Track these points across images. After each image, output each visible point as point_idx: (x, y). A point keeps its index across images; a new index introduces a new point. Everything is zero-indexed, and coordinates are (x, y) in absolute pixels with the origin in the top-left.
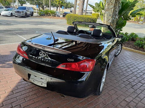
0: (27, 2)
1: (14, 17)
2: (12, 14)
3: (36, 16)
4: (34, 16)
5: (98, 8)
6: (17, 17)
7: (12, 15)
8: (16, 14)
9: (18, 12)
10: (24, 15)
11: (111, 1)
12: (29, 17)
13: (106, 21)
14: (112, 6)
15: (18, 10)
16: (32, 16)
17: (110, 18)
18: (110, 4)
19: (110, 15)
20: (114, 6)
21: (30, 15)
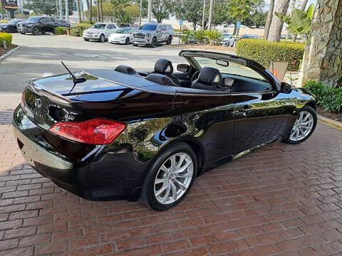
0: (170, 15)
1: (131, 45)
2: (128, 38)
3: (176, 45)
4: (173, 45)
5: (300, 23)
6: (136, 45)
7: (128, 42)
8: (136, 41)
9: (140, 35)
10: (150, 42)
11: (327, 3)
12: (161, 45)
13: (312, 56)
14: (329, 17)
15: (140, 31)
16: (167, 44)
17: (323, 47)
18: (326, 10)
19: (323, 40)
20: (334, 15)
21: (165, 41)
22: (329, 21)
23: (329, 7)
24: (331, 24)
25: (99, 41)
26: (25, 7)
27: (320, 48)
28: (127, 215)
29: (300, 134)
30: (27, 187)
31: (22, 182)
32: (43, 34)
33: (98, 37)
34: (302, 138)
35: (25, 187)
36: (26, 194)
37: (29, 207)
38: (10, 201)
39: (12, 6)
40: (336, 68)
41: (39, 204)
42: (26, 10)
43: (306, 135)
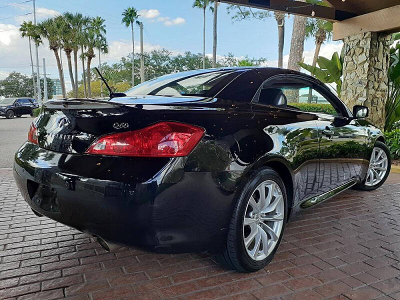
11: (358, 45)
13: (351, 101)
14: (363, 57)
17: (362, 89)
18: (358, 51)
19: (360, 83)
20: (368, 55)
22: (364, 62)
23: (360, 48)
24: (366, 65)
27: (359, 91)
28: (203, 283)
29: (375, 177)
30: (37, 262)
31: (28, 256)
34: (378, 181)
35: (32, 262)
36: (38, 270)
37: (47, 285)
38: (14, 281)
40: (380, 112)
41: (61, 281)
43: (381, 178)
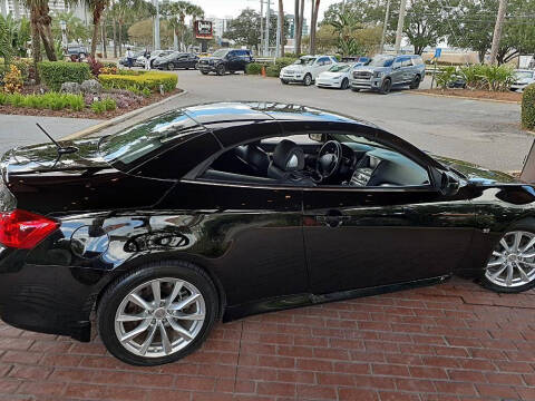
0: (438, 40)
1: (350, 91)
2: (346, 79)
3: (425, 91)
6: (357, 90)
7: (345, 85)
9: (363, 75)
10: (379, 85)
12: (400, 90)
16: (411, 88)
21: (407, 84)
25: (302, 83)
26: (224, 37)
32: (232, 73)
33: (301, 78)
39: (205, 35)
42: (225, 40)
43: (532, 279)
